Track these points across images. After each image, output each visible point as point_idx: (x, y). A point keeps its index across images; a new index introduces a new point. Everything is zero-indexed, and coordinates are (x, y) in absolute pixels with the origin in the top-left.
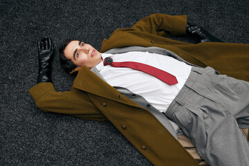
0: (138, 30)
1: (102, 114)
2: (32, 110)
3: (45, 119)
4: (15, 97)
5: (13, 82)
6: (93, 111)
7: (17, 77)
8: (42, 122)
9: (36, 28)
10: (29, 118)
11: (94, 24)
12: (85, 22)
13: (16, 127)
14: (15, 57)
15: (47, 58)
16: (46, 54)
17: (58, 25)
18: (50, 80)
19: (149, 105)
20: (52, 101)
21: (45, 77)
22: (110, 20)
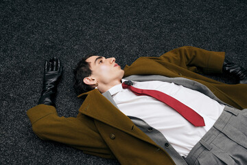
0: (165, 61)
1: (108, 148)
2: (28, 134)
3: (41, 147)
4: (12, 117)
5: (14, 100)
6: (98, 144)
7: (19, 95)
8: (37, 150)
9: (52, 47)
10: (23, 143)
11: (116, 50)
12: (106, 47)
13: (5, 151)
14: (22, 73)
15: (53, 80)
16: (52, 76)
17: (76, 47)
18: (53, 104)
19: (167, 144)
20: (52, 126)
21: (48, 100)
22: (135, 48)
